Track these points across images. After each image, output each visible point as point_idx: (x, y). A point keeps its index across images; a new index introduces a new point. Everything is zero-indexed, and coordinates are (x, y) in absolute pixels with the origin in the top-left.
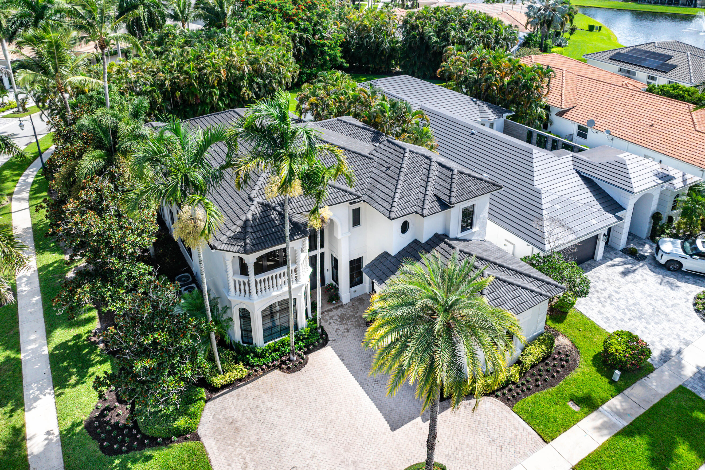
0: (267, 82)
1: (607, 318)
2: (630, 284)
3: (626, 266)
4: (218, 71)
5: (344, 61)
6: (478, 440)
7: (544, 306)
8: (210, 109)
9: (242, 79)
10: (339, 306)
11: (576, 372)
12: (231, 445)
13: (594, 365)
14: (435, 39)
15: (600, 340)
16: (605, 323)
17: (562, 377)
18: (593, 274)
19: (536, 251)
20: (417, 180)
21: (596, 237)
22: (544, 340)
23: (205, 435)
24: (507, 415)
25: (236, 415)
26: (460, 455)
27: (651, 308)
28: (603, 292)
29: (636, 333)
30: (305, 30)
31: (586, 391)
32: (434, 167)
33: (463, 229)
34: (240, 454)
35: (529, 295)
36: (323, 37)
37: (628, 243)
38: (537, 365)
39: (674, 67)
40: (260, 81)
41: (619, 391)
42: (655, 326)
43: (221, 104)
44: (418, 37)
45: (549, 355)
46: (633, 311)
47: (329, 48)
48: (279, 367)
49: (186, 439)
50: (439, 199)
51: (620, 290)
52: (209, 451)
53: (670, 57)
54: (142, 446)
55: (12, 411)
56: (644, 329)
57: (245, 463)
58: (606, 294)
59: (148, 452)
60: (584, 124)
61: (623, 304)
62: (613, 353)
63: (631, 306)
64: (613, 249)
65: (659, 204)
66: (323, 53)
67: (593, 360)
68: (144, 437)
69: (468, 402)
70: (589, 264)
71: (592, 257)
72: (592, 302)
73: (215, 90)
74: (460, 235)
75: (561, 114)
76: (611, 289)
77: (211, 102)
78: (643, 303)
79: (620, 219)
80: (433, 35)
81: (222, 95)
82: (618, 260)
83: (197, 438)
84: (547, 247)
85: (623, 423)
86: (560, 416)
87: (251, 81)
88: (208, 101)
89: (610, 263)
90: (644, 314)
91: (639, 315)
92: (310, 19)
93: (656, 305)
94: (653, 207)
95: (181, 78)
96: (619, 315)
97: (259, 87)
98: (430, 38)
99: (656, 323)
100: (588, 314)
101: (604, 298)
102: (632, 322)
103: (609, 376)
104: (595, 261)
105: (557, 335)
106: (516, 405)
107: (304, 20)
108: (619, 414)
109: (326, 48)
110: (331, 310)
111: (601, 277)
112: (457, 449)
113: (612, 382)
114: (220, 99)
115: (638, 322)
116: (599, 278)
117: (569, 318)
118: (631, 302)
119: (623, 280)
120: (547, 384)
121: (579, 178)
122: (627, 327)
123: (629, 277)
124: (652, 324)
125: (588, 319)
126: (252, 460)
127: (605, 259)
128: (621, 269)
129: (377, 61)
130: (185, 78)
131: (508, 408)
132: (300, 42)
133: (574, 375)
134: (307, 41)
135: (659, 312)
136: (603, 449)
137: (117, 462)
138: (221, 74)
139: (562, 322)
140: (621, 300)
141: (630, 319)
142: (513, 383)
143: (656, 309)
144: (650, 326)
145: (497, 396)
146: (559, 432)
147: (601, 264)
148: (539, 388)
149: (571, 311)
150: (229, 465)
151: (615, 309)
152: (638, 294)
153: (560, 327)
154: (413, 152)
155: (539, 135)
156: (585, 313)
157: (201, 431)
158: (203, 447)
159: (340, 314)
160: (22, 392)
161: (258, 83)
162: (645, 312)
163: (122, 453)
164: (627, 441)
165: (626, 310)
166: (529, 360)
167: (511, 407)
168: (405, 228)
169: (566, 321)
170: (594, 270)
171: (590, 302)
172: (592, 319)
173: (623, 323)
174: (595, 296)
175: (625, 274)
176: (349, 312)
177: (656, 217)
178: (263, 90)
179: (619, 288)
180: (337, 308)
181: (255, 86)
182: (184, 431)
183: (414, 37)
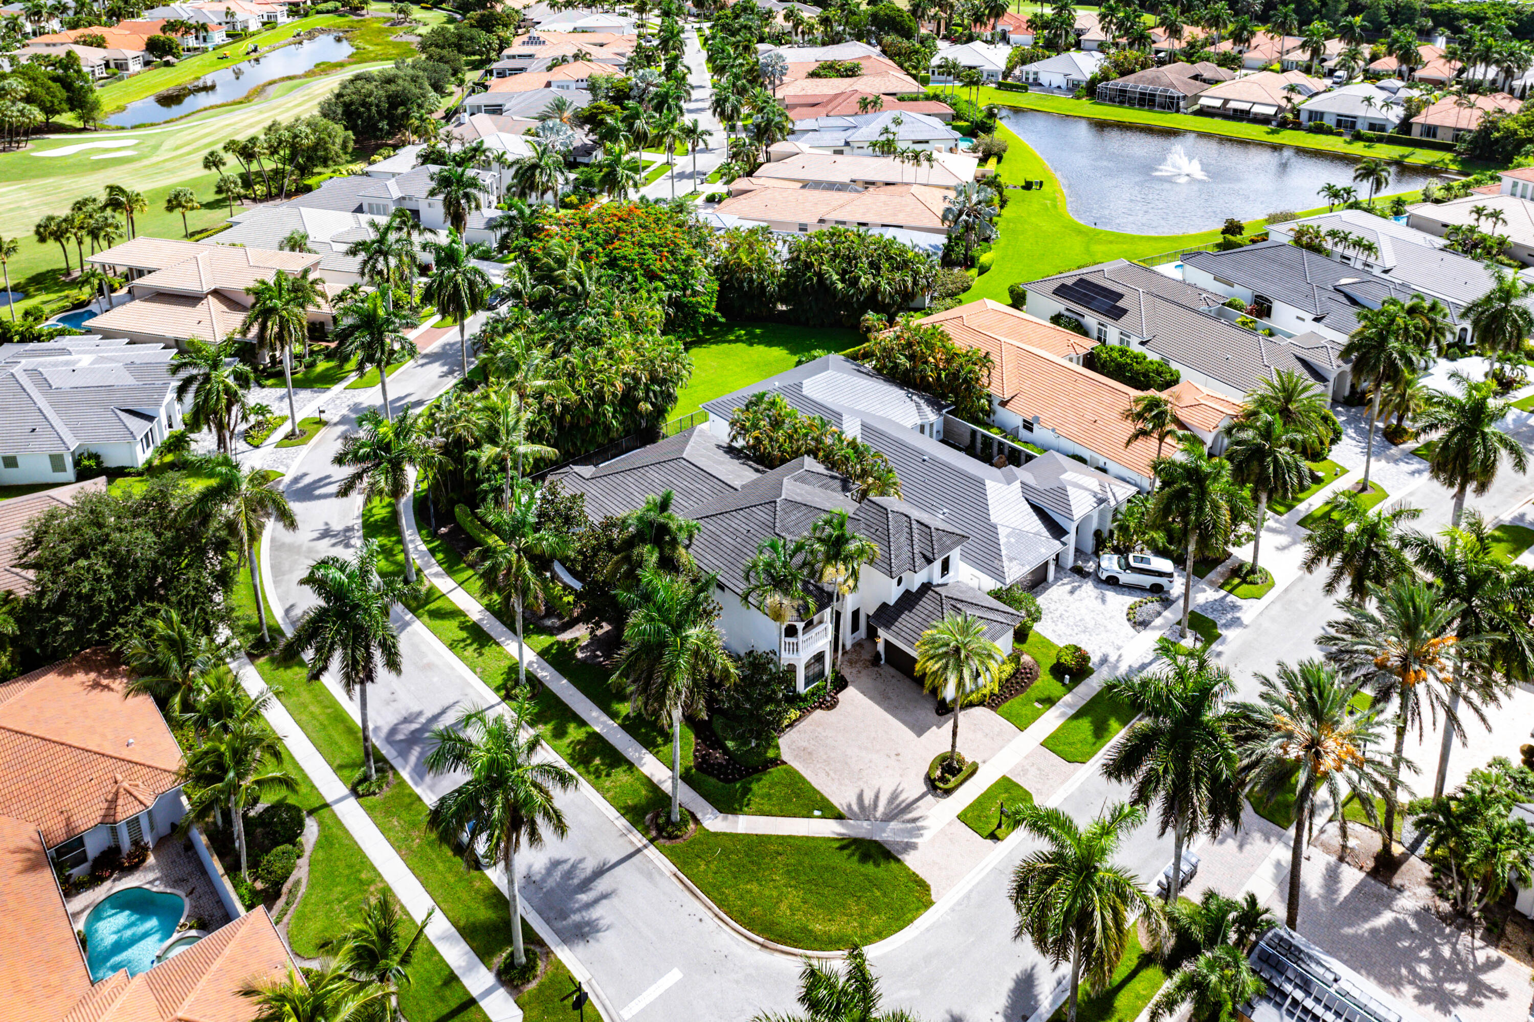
1: (1059, 635)
2: (1077, 601)
3: (1073, 585)
5: (719, 315)
7: (1011, 633)
11: (1038, 680)
13: (1051, 674)
14: (840, 286)
15: (1054, 653)
16: (1058, 639)
17: (1028, 686)
18: (1045, 598)
19: (999, 585)
20: (903, 539)
21: (1047, 563)
22: (1013, 659)
24: (993, 717)
25: (805, 744)
27: (1093, 622)
28: (1055, 612)
29: (1082, 646)
30: (674, 287)
31: (1046, 693)
32: (915, 525)
33: (943, 575)
34: (820, 767)
35: (998, 626)
36: (694, 293)
37: (1075, 561)
38: (1010, 679)
39: (1124, 311)
40: (657, 388)
41: (1070, 690)
43: (614, 422)
44: (815, 280)
45: (1017, 670)
46: (1079, 626)
48: (820, 707)
49: (777, 765)
50: (924, 556)
51: (1068, 608)
52: (798, 769)
53: (1121, 296)
54: (750, 774)
55: (629, 769)
56: (1086, 642)
57: (827, 772)
58: (1058, 614)
59: (756, 776)
60: (1029, 419)
61: (1071, 621)
62: (1064, 663)
63: (1077, 622)
64: (1063, 568)
65: (1100, 523)
67: (1049, 671)
68: (747, 768)
70: (1043, 588)
71: (1044, 579)
72: (1046, 624)
73: (607, 407)
74: (941, 581)
75: (1004, 404)
76: (1061, 609)
78: (1087, 619)
79: (1064, 544)
80: (836, 280)
81: (615, 411)
82: (1066, 580)
83: (784, 763)
84: (1008, 581)
85: (1072, 712)
86: (1029, 713)
87: (647, 390)
89: (1060, 583)
90: (1087, 628)
91: (1082, 628)
92: (675, 270)
93: (1097, 619)
94: (1094, 525)
96: (1068, 632)
98: (832, 283)
99: (1097, 635)
100: (1044, 633)
101: (1056, 617)
102: (1077, 636)
103: (1061, 680)
104: (1048, 583)
105: (1022, 654)
106: (999, 710)
107: (670, 272)
108: (1069, 706)
109: (701, 307)
111: (1054, 598)
113: (1064, 685)
114: (614, 417)
115: (1081, 637)
116: (1051, 599)
117: (1030, 639)
118: (1078, 618)
119: (1070, 598)
120: (1018, 692)
121: (1028, 506)
122: (1074, 641)
123: (1076, 595)
124: (1094, 636)
125: (1044, 638)
126: (831, 769)
127: (1056, 579)
128: (1069, 587)
131: (993, 713)
133: (1037, 683)
134: (676, 300)
135: (1099, 625)
136: (1060, 729)
137: (738, 785)
138: (616, 389)
139: (1025, 643)
140: (1070, 618)
141: (1076, 634)
142: (995, 695)
143: (1097, 623)
144: (1090, 638)
145: (986, 705)
146: (1029, 724)
147: (1053, 585)
148: (1013, 696)
149: (1031, 633)
151: (1066, 626)
152: (1082, 610)
153: (1024, 647)
155: (984, 435)
156: (1041, 634)
157: (785, 758)
158: (792, 767)
162: (1087, 625)
163: (737, 780)
164: (1074, 722)
165: (1074, 626)
166: (1004, 677)
167: (996, 712)
168: (899, 582)
169: (1027, 642)
170: (1046, 594)
171: (1044, 625)
172: (1047, 638)
173: (1071, 638)
174: (1048, 619)
175: (1072, 592)
176: (854, 656)
177: (1097, 534)
179: (1068, 606)
182: (775, 759)
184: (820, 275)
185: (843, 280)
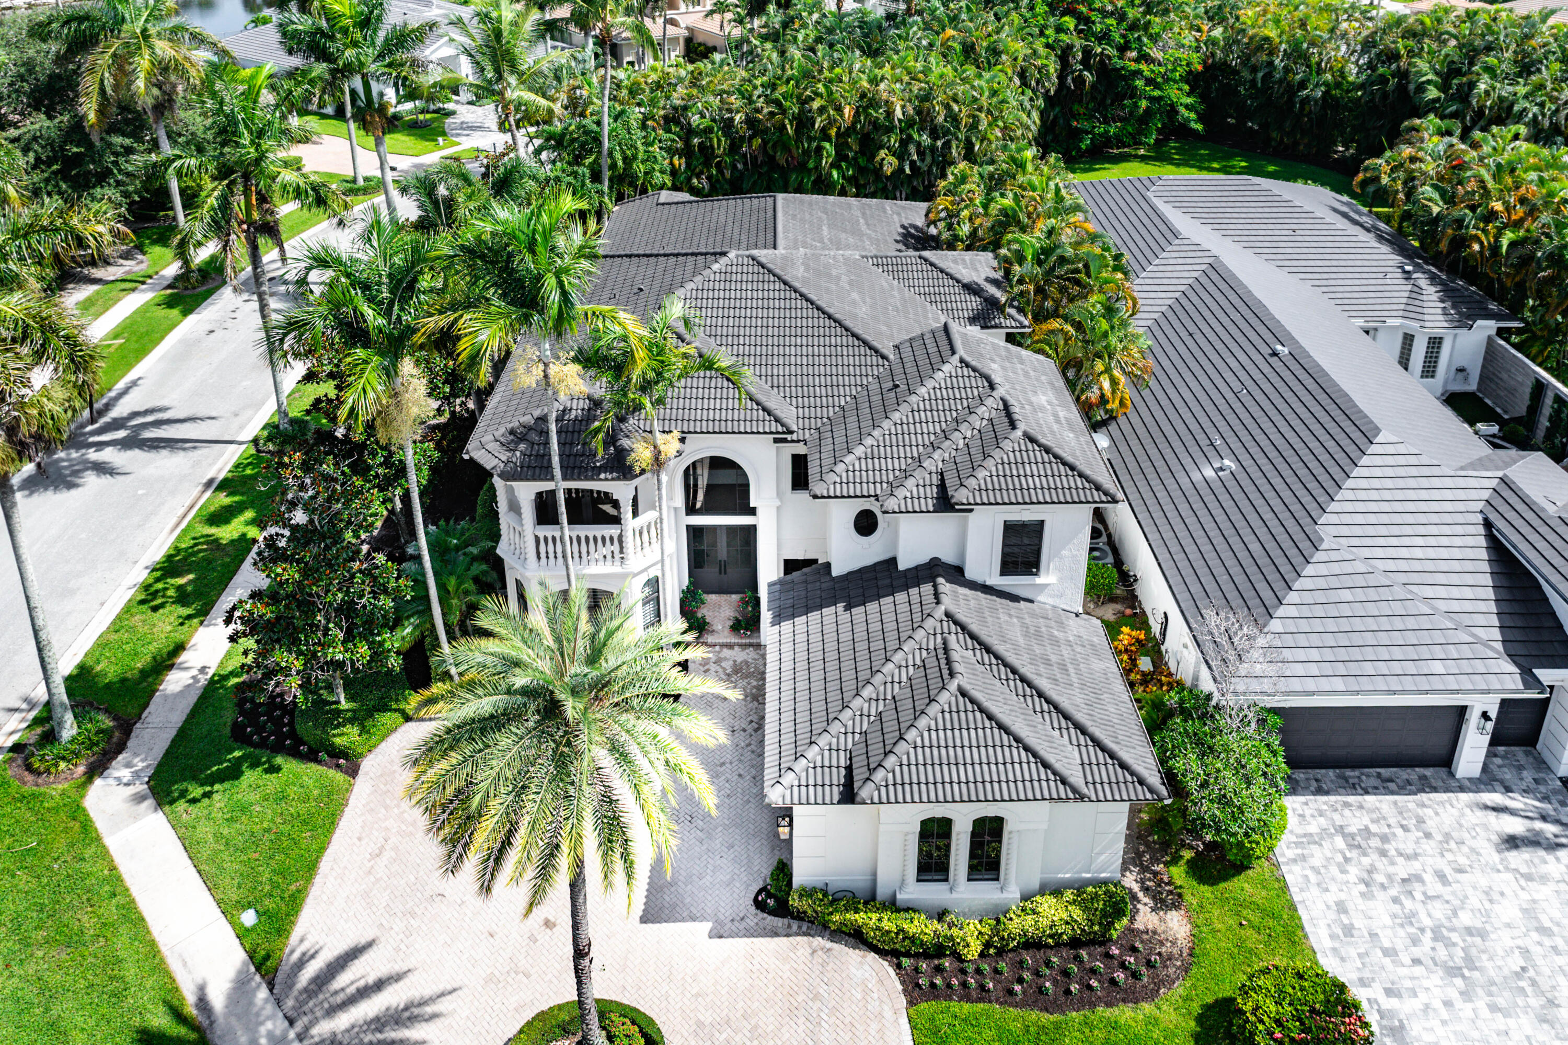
0: (939, 143)
1: (1349, 930)
2: (1509, 876)
3: (1539, 825)
4: (839, 109)
5: (1193, 116)
6: (784, 1030)
8: (814, 182)
9: (889, 130)
10: (751, 645)
11: (1134, 1010)
12: (387, 808)
13: (1200, 1019)
16: (1333, 937)
17: (1088, 1001)
18: (1411, 806)
20: (932, 429)
21: (1459, 713)
22: (1095, 897)
23: (367, 774)
24: (888, 1013)
26: (724, 1035)
27: (1516, 962)
28: (1400, 860)
30: (1104, 37)
32: (988, 410)
34: (387, 829)
36: (1144, 58)
38: (1047, 946)
40: (925, 139)
42: (1485, 1013)
43: (835, 174)
44: (1393, 82)
45: (1098, 939)
46: (1449, 944)
47: (1149, 82)
49: (338, 766)
50: (943, 484)
51: (1459, 876)
52: (352, 802)
54: (278, 749)
55: (189, 617)
56: (1437, 1004)
57: (382, 849)
58: (1404, 869)
59: (279, 760)
61: (1434, 913)
62: (1242, 1012)
63: (1453, 930)
64: (1542, 765)
66: (1133, 93)
67: (1207, 1008)
68: (293, 734)
69: (829, 945)
70: (1423, 778)
71: (1447, 761)
72: (1344, 872)
73: (827, 145)
76: (1431, 863)
77: (816, 168)
78: (1502, 940)
79: (1536, 686)
80: (1429, 82)
81: (842, 157)
82: (1528, 800)
83: (353, 771)
87: (906, 139)
88: (811, 165)
89: (1496, 798)
90: (1473, 968)
91: (1459, 962)
92: (1120, 14)
93: (1540, 962)
95: (765, 111)
96: (1395, 938)
97: (921, 153)
98: (1421, 88)
99: (1494, 1008)
101: (1390, 877)
102: (1418, 970)
104: (1452, 775)
105: (1176, 906)
106: (923, 1006)
107: (1106, 15)
109: (1139, 83)
110: (730, 646)
111: (1430, 823)
112: (727, 1023)
114: (835, 164)
115: (1436, 979)
116: (1421, 821)
117: (1241, 882)
118: (1465, 919)
119: (1492, 855)
120: (1037, 999)
121: (1482, 541)
123: (1520, 858)
124: (1481, 1004)
125: (1293, 908)
126: (396, 849)
127: (1487, 779)
128: (1516, 825)
129: (1288, 125)
130: (772, 114)
131: (903, 1001)
132: (1085, 62)
133: (1126, 1013)
134: (1102, 62)
135: (1534, 983)
137: (237, 754)
138: (842, 116)
139: (1212, 885)
140: (1437, 904)
141: (1416, 962)
142: (958, 957)
143: (1531, 973)
144: (1469, 1006)
145: (899, 966)
147: (1462, 789)
148: (1009, 999)
149: (1261, 870)
150: (359, 839)
151: (1395, 916)
152: (1508, 911)
153: (1198, 891)
154: (967, 366)
156: (1293, 890)
157: (368, 765)
158: (349, 790)
159: (739, 660)
160: (219, 595)
161: (919, 144)
162: (1488, 965)
163: (250, 743)
165: (1429, 934)
166: (1016, 925)
167: (911, 1003)
168: (865, 523)
169: (1222, 885)
170: (1423, 797)
171: (1334, 870)
172: (1302, 911)
173: (1387, 961)
174: (1366, 861)
175: (1516, 842)
178: (928, 159)
179: (1461, 871)
180: (743, 646)
181: (912, 149)
182: (341, 752)
183: (1383, 80)
184: (1403, 75)
185: (1444, 87)
